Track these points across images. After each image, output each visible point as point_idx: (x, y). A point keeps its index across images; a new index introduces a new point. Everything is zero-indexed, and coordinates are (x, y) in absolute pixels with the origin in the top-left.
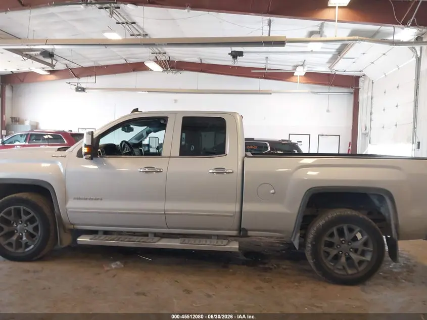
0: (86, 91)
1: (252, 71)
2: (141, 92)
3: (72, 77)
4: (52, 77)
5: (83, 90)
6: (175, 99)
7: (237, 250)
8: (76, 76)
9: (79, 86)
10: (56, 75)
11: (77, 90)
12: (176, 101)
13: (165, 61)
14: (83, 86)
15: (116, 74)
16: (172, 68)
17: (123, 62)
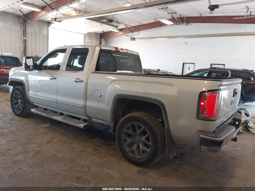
0: (135, 40)
1: (234, 18)
2: (164, 39)
3: (129, 33)
4: (121, 33)
5: (134, 39)
6: (186, 42)
7: (83, 128)
8: (131, 32)
9: (133, 37)
10: (123, 32)
11: (131, 39)
12: (186, 43)
13: (177, 18)
14: (135, 37)
15: (152, 29)
16: (183, 22)
17: (154, 21)
